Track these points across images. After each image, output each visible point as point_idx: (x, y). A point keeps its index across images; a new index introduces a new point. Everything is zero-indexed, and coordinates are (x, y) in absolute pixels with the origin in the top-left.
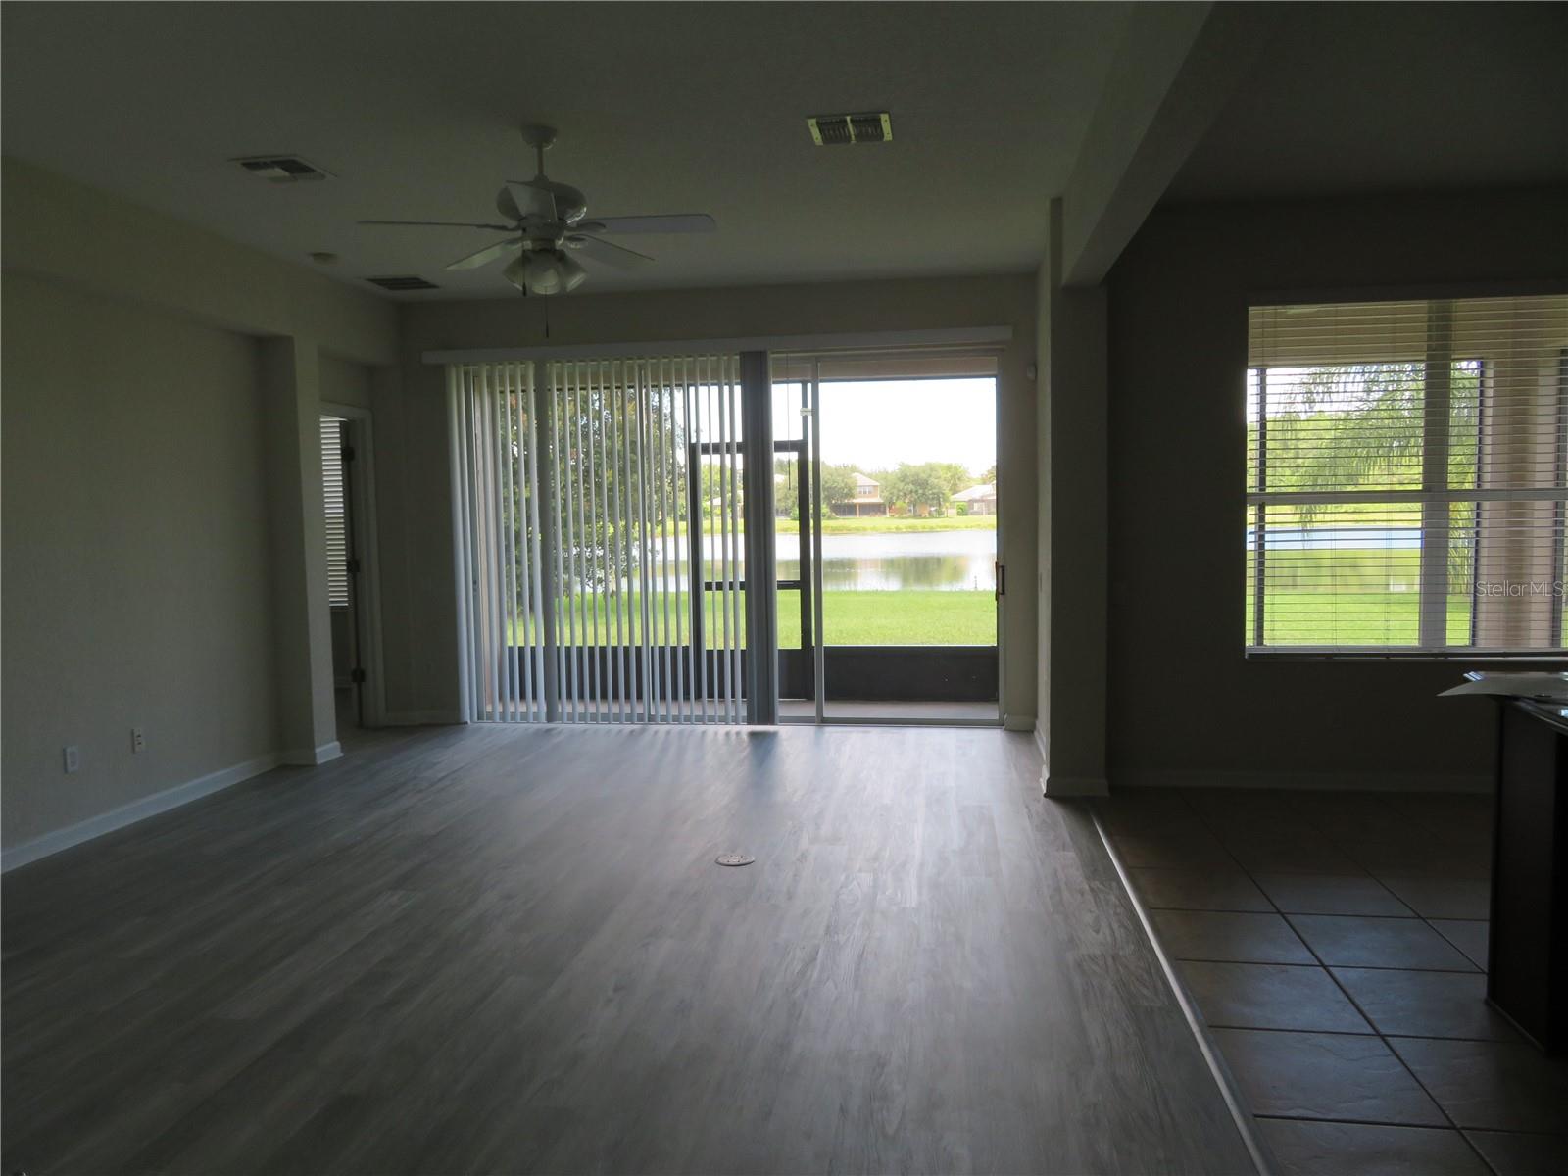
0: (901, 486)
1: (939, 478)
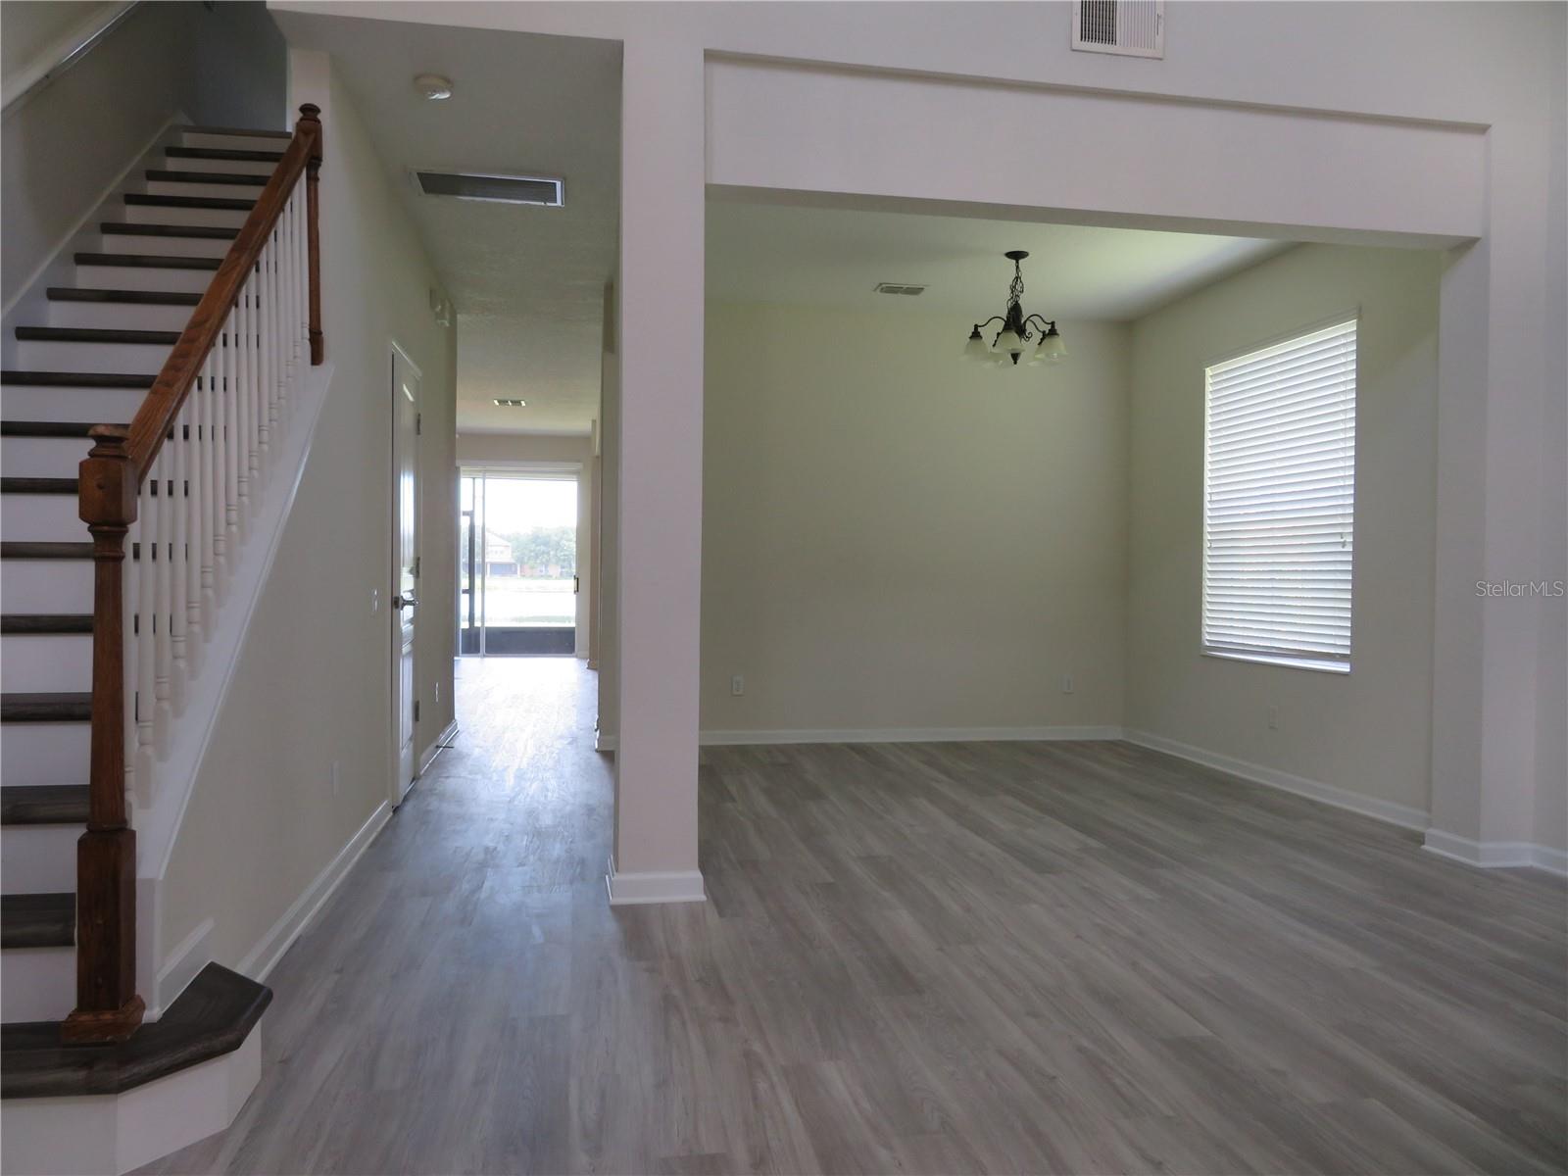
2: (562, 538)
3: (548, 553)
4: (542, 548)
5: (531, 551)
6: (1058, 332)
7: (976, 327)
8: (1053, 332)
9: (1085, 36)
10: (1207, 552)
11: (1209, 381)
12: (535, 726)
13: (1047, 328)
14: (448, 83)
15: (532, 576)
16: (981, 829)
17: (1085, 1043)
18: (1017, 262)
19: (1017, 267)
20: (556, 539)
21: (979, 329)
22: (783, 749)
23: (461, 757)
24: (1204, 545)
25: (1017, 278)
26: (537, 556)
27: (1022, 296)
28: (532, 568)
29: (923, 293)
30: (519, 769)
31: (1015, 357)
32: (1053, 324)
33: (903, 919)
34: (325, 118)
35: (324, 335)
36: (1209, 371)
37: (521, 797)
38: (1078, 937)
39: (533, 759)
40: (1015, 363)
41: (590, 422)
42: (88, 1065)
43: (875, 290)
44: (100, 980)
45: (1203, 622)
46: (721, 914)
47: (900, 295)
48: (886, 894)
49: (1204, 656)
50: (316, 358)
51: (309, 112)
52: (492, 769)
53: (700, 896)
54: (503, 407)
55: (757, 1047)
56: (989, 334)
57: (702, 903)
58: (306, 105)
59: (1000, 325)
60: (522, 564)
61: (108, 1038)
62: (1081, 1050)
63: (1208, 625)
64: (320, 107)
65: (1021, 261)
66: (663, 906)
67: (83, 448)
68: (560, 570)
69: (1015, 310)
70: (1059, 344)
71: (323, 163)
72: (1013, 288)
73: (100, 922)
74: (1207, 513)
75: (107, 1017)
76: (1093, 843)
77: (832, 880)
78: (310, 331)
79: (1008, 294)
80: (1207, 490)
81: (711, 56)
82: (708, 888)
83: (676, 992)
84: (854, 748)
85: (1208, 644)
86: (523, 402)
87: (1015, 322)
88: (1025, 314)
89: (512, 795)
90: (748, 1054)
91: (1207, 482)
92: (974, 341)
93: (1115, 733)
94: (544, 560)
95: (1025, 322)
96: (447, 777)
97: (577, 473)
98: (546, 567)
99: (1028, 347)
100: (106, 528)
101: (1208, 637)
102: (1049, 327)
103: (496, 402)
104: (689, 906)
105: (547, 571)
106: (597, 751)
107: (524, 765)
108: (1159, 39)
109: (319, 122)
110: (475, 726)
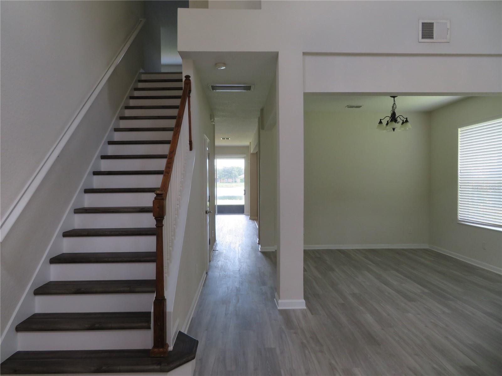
0: (223, 173)
1: (235, 171)
2: (232, 170)
3: (228, 175)
4: (226, 173)
5: (223, 174)
6: (408, 121)
7: (381, 120)
8: (407, 121)
9: (423, 37)
10: (459, 189)
11: (459, 132)
12: (239, 242)
13: (405, 120)
14: (225, 64)
15: (223, 182)
16: (386, 283)
17: (435, 366)
18: (394, 98)
19: (394, 100)
20: (231, 170)
21: (382, 121)
22: (318, 251)
23: (220, 253)
24: (458, 187)
25: (394, 104)
26: (225, 176)
27: (396, 109)
28: (223, 180)
29: (361, 108)
30: (239, 258)
31: (394, 129)
32: (407, 118)
33: (369, 318)
34: (192, 79)
35: (192, 142)
36: (459, 130)
37: (242, 268)
38: (426, 326)
39: (242, 254)
40: (394, 131)
41: (249, 143)
42: (159, 364)
43: (345, 107)
44: (159, 340)
45: (458, 212)
46: (312, 314)
47: (354, 108)
48: (361, 308)
49: (458, 223)
50: (191, 149)
51: (188, 77)
52: (231, 258)
53: (305, 307)
54: (223, 140)
55: (333, 362)
56: (384, 122)
57: (305, 309)
58: (187, 75)
59: (388, 119)
60: (220, 179)
61: (162, 356)
62: (434, 368)
63: (460, 213)
64: (191, 76)
65: (395, 98)
66: (294, 310)
67: (152, 196)
68: (232, 180)
69: (394, 114)
70: (409, 125)
71: (191, 92)
72: (393, 107)
73: (159, 324)
74: (459, 176)
75: (161, 350)
76: (426, 290)
77: (343, 302)
78: (189, 141)
79: (391, 109)
80: (459, 169)
81: (304, 54)
82: (307, 305)
83: (305, 341)
84: (339, 251)
85: (460, 219)
86: (230, 139)
87: (393, 118)
88: (397, 115)
89: (239, 268)
90: (330, 364)
91: (459, 166)
92: (380, 125)
93: (426, 246)
94: (227, 177)
95: (397, 117)
96: (218, 261)
97: (244, 158)
98: (227, 180)
99: (398, 126)
100: (159, 218)
101: (459, 217)
102: (405, 119)
103: (222, 139)
104: (302, 310)
105: (228, 181)
106: (260, 252)
107: (240, 257)
108: (448, 36)
109: (190, 80)
110: (221, 241)
